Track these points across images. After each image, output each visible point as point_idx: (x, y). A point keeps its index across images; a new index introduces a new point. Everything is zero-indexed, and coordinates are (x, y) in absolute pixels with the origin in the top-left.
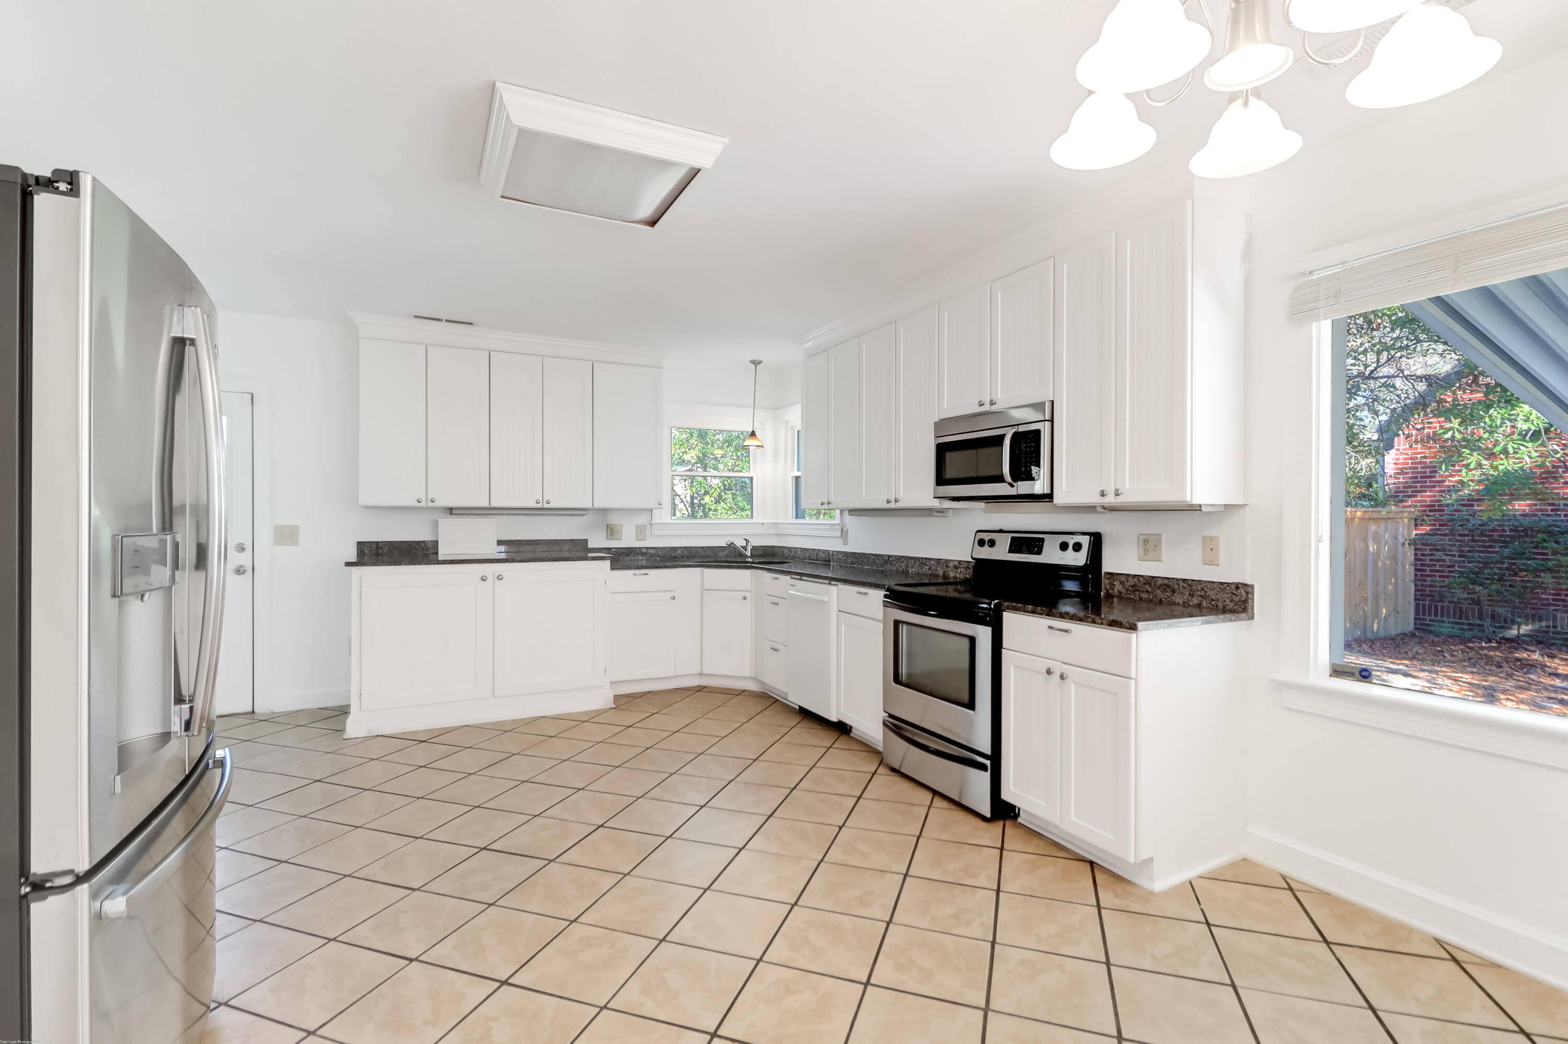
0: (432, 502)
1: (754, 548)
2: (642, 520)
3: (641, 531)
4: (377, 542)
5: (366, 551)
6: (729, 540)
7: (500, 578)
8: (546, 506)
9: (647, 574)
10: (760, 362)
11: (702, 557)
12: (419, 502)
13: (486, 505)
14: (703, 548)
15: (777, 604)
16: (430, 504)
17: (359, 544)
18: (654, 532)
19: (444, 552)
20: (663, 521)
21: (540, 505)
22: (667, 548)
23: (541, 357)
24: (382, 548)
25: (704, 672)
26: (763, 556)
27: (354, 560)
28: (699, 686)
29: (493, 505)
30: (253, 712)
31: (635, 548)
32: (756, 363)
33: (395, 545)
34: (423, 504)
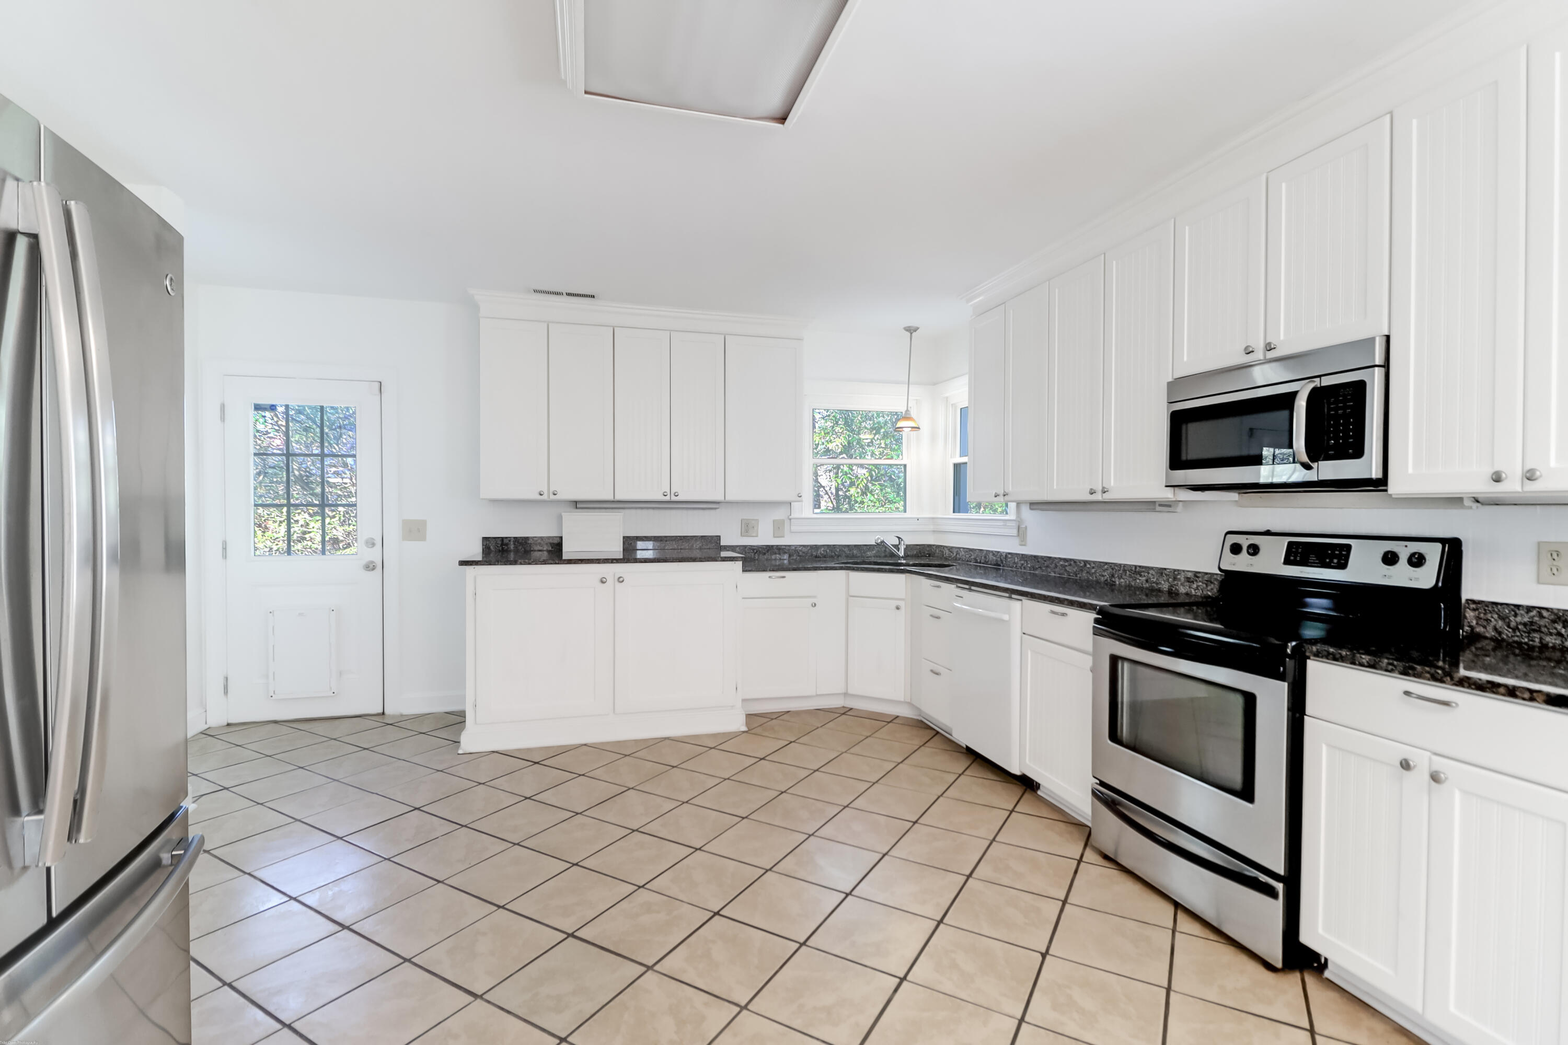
0: (555, 494)
1: (908, 547)
2: (780, 514)
4: (502, 539)
5: (492, 547)
6: (879, 538)
7: (620, 580)
8: (674, 498)
9: (784, 577)
10: (916, 329)
11: (847, 557)
12: (541, 495)
13: (611, 498)
14: (848, 546)
15: (938, 618)
16: (552, 497)
17: (485, 539)
18: (793, 528)
19: (568, 550)
20: (803, 516)
21: (667, 498)
22: (808, 546)
23: (669, 332)
24: (507, 545)
25: (850, 691)
26: (918, 556)
27: (479, 558)
28: (844, 707)
29: (618, 497)
30: (383, 713)
31: (772, 546)
32: (911, 330)
33: (520, 541)
34: (545, 497)
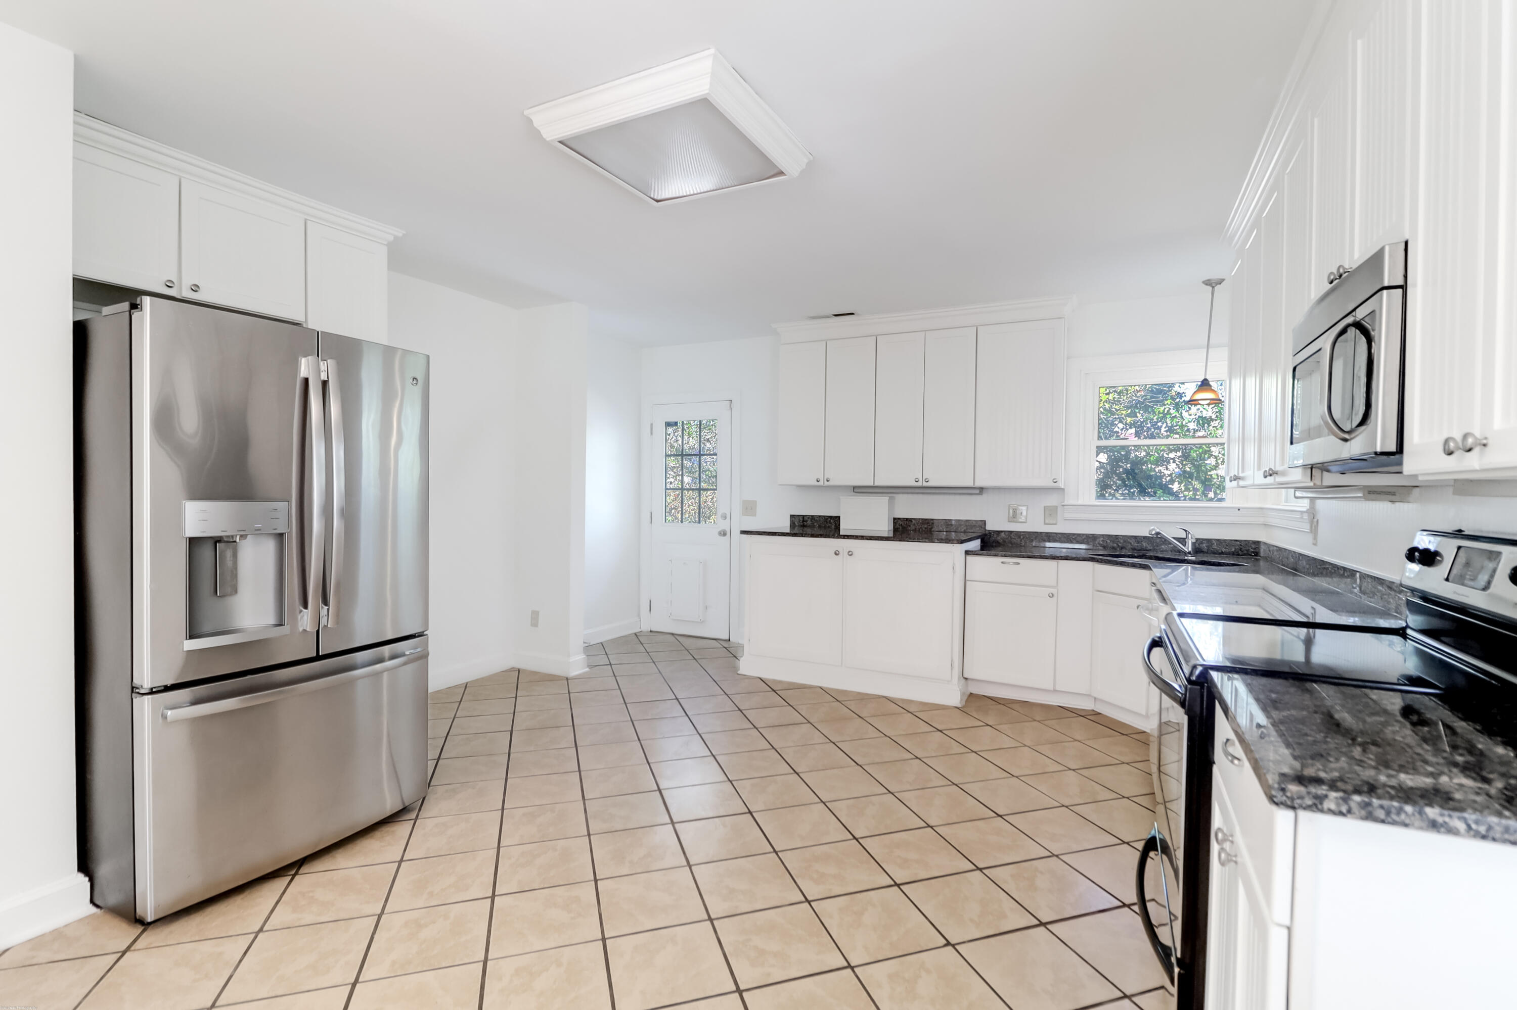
0: (828, 481)
1: (1199, 541)
2: (1051, 500)
3: (1051, 512)
4: (803, 516)
5: (796, 523)
6: (1153, 529)
7: (850, 554)
8: (925, 484)
9: (1018, 564)
10: (1220, 282)
11: (1134, 549)
12: (818, 481)
13: (872, 484)
14: (1135, 537)
16: (827, 483)
17: (792, 516)
18: (1067, 516)
19: (844, 528)
20: (1080, 502)
21: (919, 484)
22: (1083, 535)
23: (925, 334)
24: (807, 521)
25: (1094, 694)
26: (1239, 555)
27: (788, 531)
28: (1093, 710)
29: (877, 484)
30: (729, 640)
31: (1041, 533)
32: (1212, 284)
33: (816, 519)
34: (821, 483)
